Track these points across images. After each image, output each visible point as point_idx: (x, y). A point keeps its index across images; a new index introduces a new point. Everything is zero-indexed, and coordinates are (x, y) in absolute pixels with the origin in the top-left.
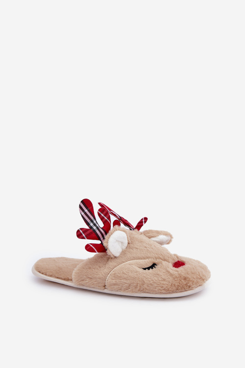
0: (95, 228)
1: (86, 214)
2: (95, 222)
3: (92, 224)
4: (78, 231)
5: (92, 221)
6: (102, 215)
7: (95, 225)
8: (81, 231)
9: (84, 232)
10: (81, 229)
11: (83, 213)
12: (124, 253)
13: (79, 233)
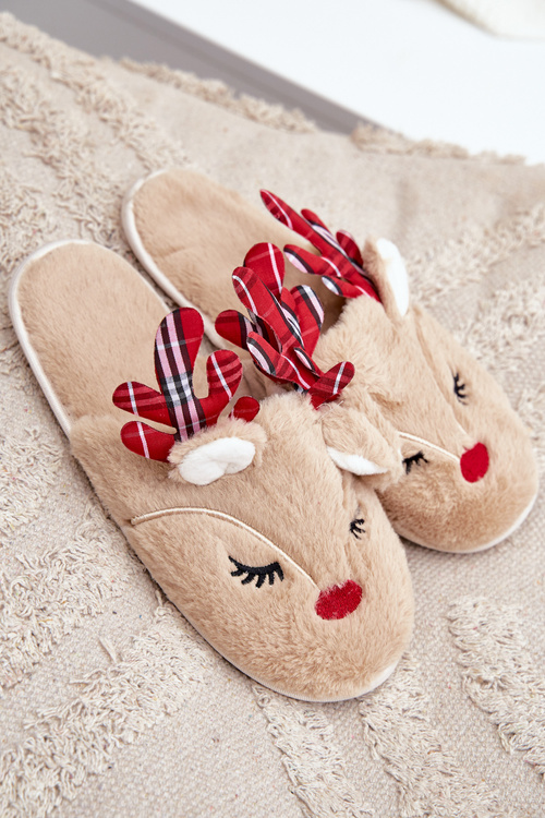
0: (175, 398)
1: (169, 351)
2: (185, 382)
3: (171, 386)
4: (124, 387)
5: (177, 378)
6: (219, 371)
7: (180, 390)
8: (131, 392)
9: (137, 397)
10: (136, 385)
11: (161, 348)
12: (222, 483)
13: (122, 393)
